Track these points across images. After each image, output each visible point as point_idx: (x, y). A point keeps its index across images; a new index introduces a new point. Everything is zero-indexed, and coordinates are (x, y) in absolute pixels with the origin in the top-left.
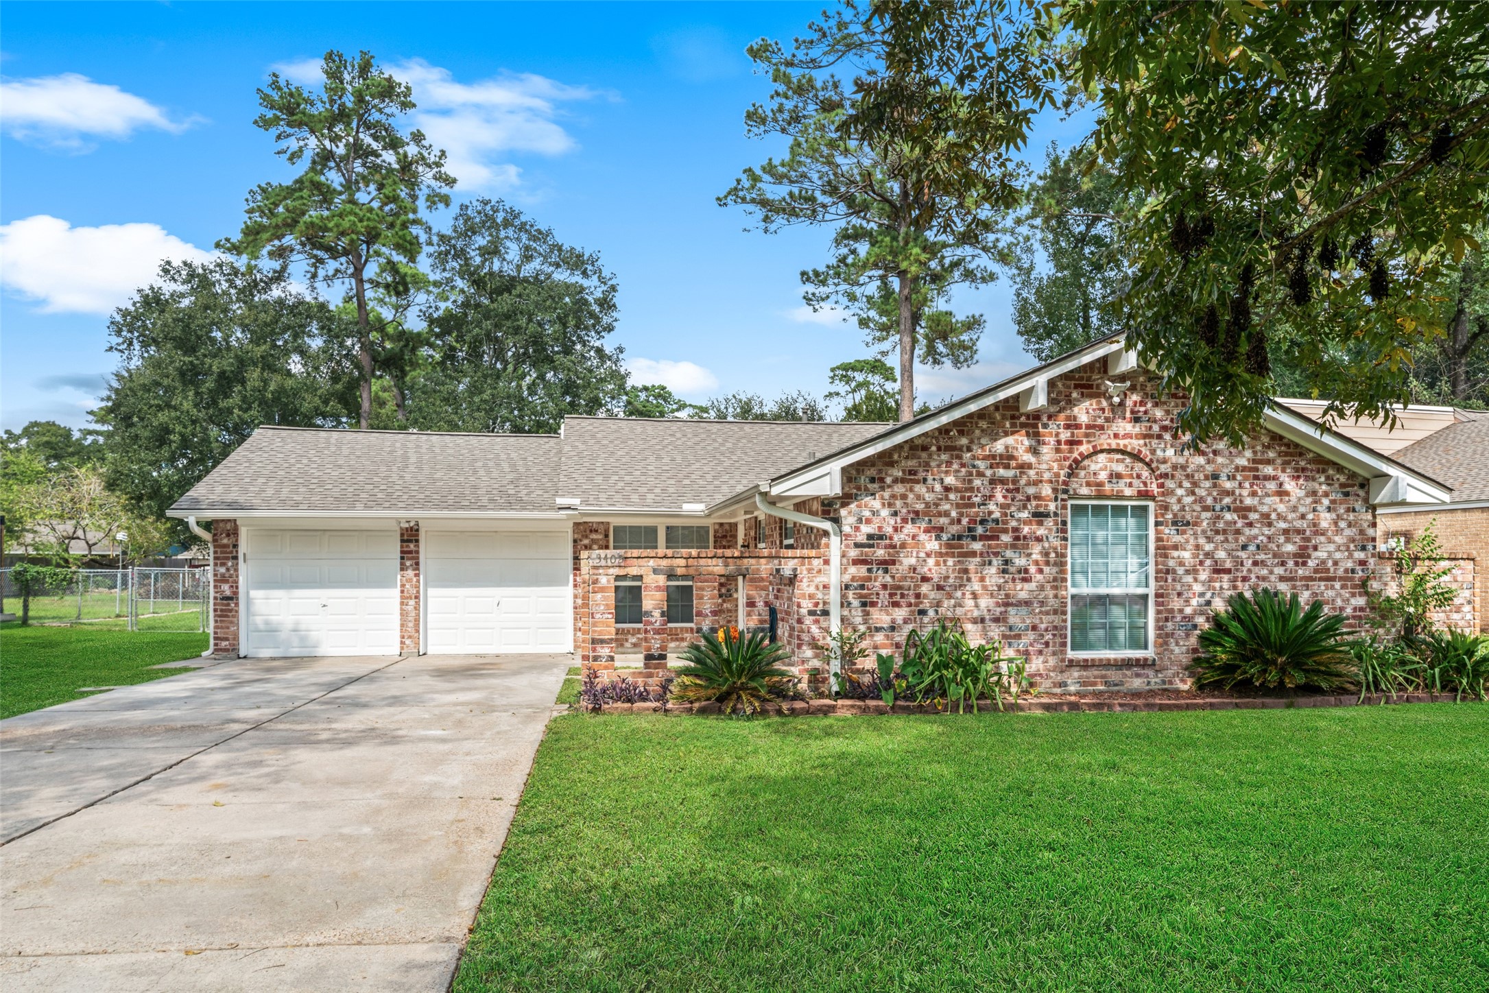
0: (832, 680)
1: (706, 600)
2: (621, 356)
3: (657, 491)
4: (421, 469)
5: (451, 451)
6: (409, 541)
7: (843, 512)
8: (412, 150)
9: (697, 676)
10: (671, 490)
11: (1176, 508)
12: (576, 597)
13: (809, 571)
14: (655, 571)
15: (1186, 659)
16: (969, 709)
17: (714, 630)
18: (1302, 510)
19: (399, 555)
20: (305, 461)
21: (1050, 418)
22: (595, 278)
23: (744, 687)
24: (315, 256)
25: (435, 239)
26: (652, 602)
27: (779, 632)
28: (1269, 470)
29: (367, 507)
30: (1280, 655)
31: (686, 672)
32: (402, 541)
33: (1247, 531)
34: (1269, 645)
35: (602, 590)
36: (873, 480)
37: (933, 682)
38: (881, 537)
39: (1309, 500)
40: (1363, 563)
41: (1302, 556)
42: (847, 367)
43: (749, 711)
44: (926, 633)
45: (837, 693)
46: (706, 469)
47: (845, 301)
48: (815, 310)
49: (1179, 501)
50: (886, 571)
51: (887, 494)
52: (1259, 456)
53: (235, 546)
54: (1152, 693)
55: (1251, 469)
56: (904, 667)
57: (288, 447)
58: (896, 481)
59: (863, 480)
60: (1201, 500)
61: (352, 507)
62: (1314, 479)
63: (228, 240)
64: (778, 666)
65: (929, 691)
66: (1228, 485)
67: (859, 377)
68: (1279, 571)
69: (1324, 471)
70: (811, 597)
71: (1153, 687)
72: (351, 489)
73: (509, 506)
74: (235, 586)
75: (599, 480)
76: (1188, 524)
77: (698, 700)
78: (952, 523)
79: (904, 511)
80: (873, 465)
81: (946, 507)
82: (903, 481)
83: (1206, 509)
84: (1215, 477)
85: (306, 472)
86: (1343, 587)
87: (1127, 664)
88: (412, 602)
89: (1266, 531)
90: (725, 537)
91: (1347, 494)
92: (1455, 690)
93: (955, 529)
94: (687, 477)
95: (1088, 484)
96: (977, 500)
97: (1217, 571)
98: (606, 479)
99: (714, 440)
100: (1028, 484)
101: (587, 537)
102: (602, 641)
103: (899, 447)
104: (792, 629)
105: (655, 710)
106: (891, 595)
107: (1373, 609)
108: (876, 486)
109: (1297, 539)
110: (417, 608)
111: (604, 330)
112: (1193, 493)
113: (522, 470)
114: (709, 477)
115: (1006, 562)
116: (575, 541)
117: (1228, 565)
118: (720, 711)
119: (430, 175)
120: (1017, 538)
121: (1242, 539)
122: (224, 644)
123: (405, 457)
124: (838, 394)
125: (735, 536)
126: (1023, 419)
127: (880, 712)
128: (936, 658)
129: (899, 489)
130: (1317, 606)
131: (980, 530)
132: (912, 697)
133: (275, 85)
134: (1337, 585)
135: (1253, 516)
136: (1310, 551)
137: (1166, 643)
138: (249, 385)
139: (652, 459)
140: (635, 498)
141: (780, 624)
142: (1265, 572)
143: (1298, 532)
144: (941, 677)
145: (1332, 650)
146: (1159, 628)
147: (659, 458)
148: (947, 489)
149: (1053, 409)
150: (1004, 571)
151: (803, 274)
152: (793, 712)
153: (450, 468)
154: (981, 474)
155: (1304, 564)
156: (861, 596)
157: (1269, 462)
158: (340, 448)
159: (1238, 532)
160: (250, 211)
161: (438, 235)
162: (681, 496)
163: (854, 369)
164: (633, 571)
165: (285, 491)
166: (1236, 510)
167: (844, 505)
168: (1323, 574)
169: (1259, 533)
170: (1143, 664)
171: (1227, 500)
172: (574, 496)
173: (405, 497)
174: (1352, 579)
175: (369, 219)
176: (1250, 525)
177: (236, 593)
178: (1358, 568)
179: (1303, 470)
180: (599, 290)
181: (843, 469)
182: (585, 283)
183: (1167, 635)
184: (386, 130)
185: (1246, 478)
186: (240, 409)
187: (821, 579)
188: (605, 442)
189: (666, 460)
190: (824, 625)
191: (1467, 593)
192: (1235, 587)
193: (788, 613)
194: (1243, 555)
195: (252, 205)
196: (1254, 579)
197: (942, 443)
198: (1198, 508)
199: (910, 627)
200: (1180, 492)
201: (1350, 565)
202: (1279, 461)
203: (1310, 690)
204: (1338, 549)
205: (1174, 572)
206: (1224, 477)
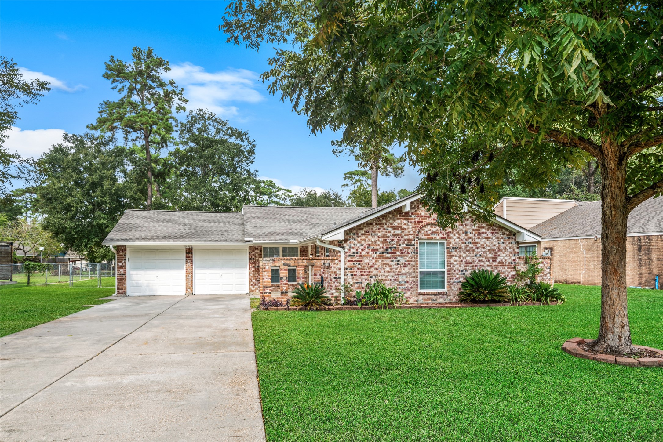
0: (342, 299)
1: (300, 273)
2: (257, 174)
3: (280, 235)
4: (191, 226)
5: (201, 219)
6: (189, 253)
7: (345, 245)
8: (170, 88)
9: (298, 298)
10: (285, 235)
11: (453, 243)
12: (250, 273)
13: (334, 264)
14: (284, 264)
15: (457, 292)
16: (385, 308)
17: (303, 284)
18: (494, 243)
19: (185, 258)
20: (147, 223)
21: (412, 214)
22: (246, 141)
23: (313, 302)
24: (127, 130)
25: (179, 125)
26: (283, 274)
27: (324, 285)
28: (483, 230)
29: (175, 241)
30: (485, 290)
31: (295, 297)
32: (186, 253)
33: (477, 250)
34: (482, 287)
35: (267, 271)
36: (355, 234)
37: (374, 300)
38: (357, 253)
39: (497, 240)
40: (514, 260)
41: (495, 258)
42: (351, 173)
43: (315, 308)
44: (373, 283)
45: (343, 304)
46: (297, 226)
47: (349, 153)
48: (337, 156)
49: (454, 240)
50: (359, 264)
51: (359, 239)
52: (480, 226)
53: (125, 255)
54: (446, 303)
55: (477, 230)
56: (365, 295)
57: (140, 217)
58: (362, 234)
59: (351, 234)
60: (462, 240)
61: (169, 241)
62: (498, 233)
63: (92, 124)
64: (324, 295)
65: (372, 303)
66: (471, 235)
67: (357, 178)
68: (487, 263)
69: (501, 230)
70: (335, 272)
71: (446, 301)
72: (167, 234)
73: (226, 240)
74: (125, 270)
75: (259, 231)
76: (457, 248)
77: (299, 306)
78: (380, 248)
79: (365, 244)
80: (355, 229)
81: (378, 243)
82: (364, 234)
83: (463, 243)
84: (466, 232)
85: (149, 228)
86: (508, 268)
87: (438, 294)
88: (190, 275)
89: (483, 250)
90: (304, 251)
91: (509, 238)
92: (541, 301)
93: (381, 250)
94: (290, 230)
95: (425, 235)
96: (388, 240)
97: (467, 263)
98: (261, 231)
99: (299, 215)
100: (405, 235)
101: (254, 251)
102: (267, 287)
103: (363, 224)
104: (329, 283)
105: (285, 309)
106: (361, 272)
107: (518, 275)
108: (356, 236)
109: (493, 252)
110: (192, 278)
111: (250, 162)
112: (459, 238)
113: (228, 226)
114: (298, 230)
115: (398, 261)
116: (249, 253)
117: (470, 261)
118: (306, 309)
119: (177, 98)
120: (402, 253)
121: (475, 253)
122: (121, 291)
123: (185, 222)
124: (347, 185)
125: (308, 251)
126: (403, 214)
127: (357, 309)
128: (375, 292)
129: (363, 237)
130: (498, 274)
131: (389, 250)
132: (367, 304)
133: (112, 61)
134: (506, 267)
135: (479, 245)
136: (497, 256)
137: (451, 287)
138: (105, 187)
139: (277, 223)
140: (272, 238)
141: (324, 282)
142: (482, 263)
143: (493, 250)
144: (376, 298)
145: (502, 288)
146: (448, 282)
147: (280, 222)
148: (379, 237)
149: (413, 211)
150: (398, 264)
151: (332, 142)
152: (329, 310)
153: (202, 226)
154: (390, 232)
155: (495, 261)
156: (351, 272)
157: (483, 228)
158: (159, 218)
159: (474, 250)
160: (100, 112)
161: (180, 123)
162: (289, 237)
163: (354, 174)
164: (277, 264)
165: (143, 235)
166: (473, 243)
167: (345, 242)
168: (502, 264)
169: (481, 251)
170: (443, 294)
171: (470, 240)
172: (251, 237)
173: (188, 237)
174: (511, 266)
175: (153, 118)
176: (478, 248)
177: (125, 272)
178: (513, 262)
179: (495, 230)
180: (248, 147)
181: (345, 231)
182: (242, 144)
183: (451, 284)
184: (158, 79)
185: (476, 233)
186: (101, 196)
187: (338, 267)
188: (259, 216)
189: (282, 223)
190: (339, 281)
191: (548, 270)
192: (473, 269)
193: (327, 278)
194: (475, 258)
195: (101, 109)
196: (479, 266)
197: (377, 222)
198: (460, 243)
199: (367, 282)
200: (455, 237)
201: (510, 261)
202: (487, 227)
203: (493, 301)
204: (506, 256)
205: (453, 264)
206: (469, 233)
